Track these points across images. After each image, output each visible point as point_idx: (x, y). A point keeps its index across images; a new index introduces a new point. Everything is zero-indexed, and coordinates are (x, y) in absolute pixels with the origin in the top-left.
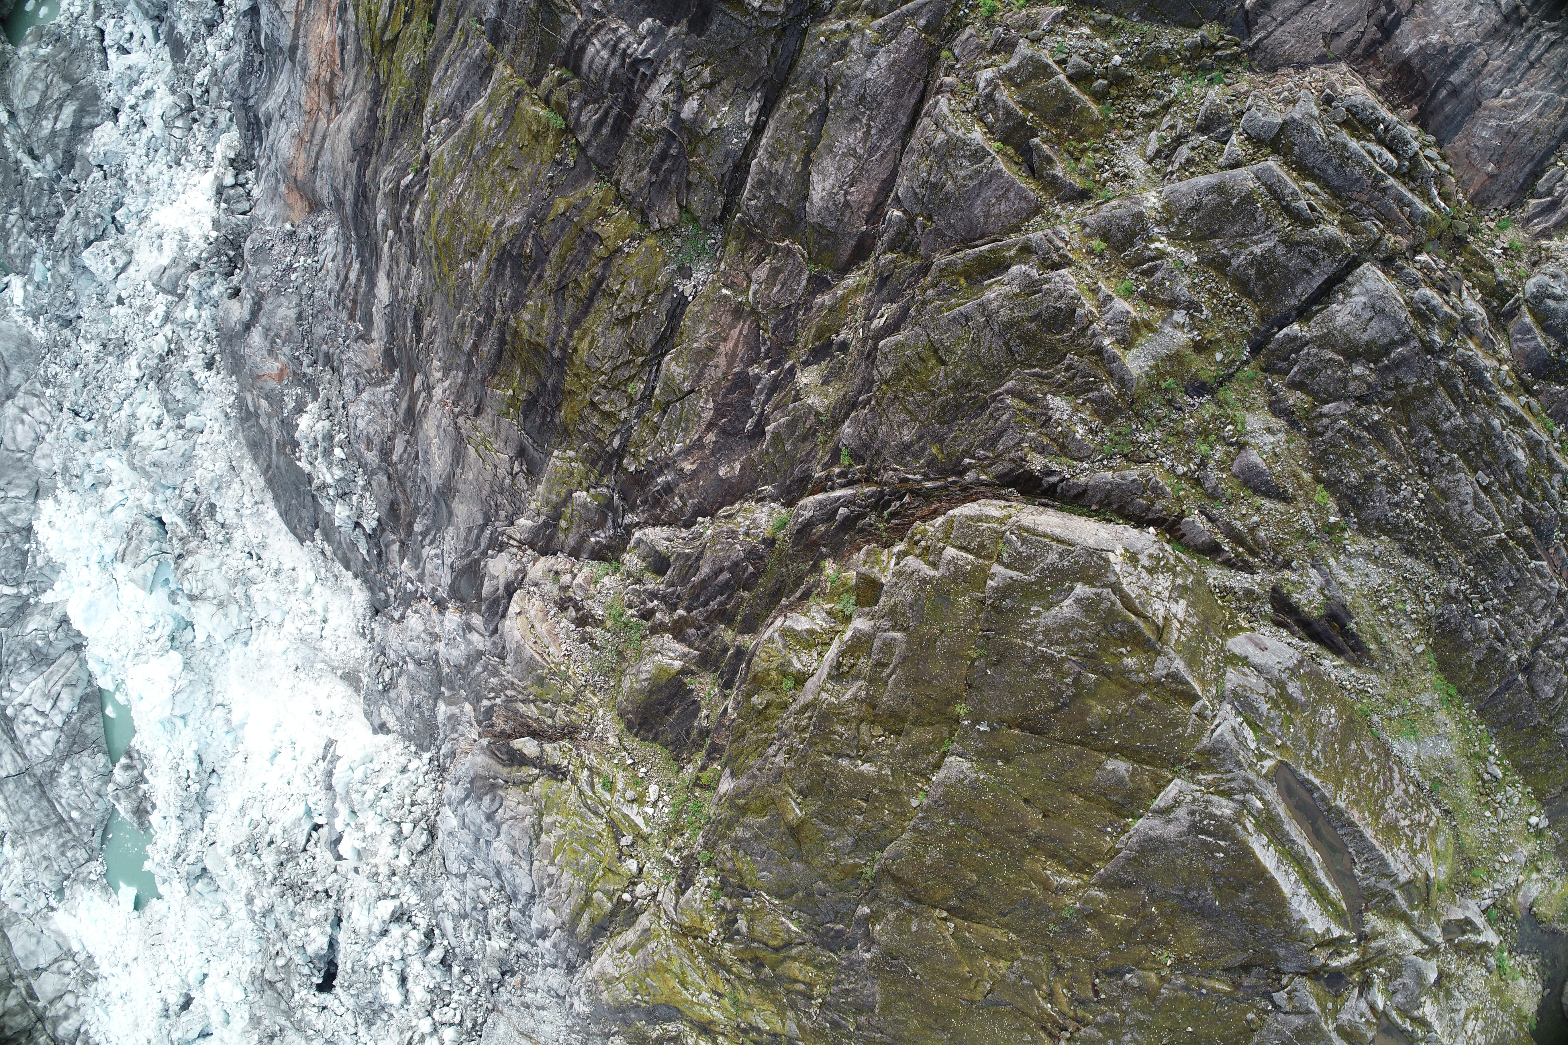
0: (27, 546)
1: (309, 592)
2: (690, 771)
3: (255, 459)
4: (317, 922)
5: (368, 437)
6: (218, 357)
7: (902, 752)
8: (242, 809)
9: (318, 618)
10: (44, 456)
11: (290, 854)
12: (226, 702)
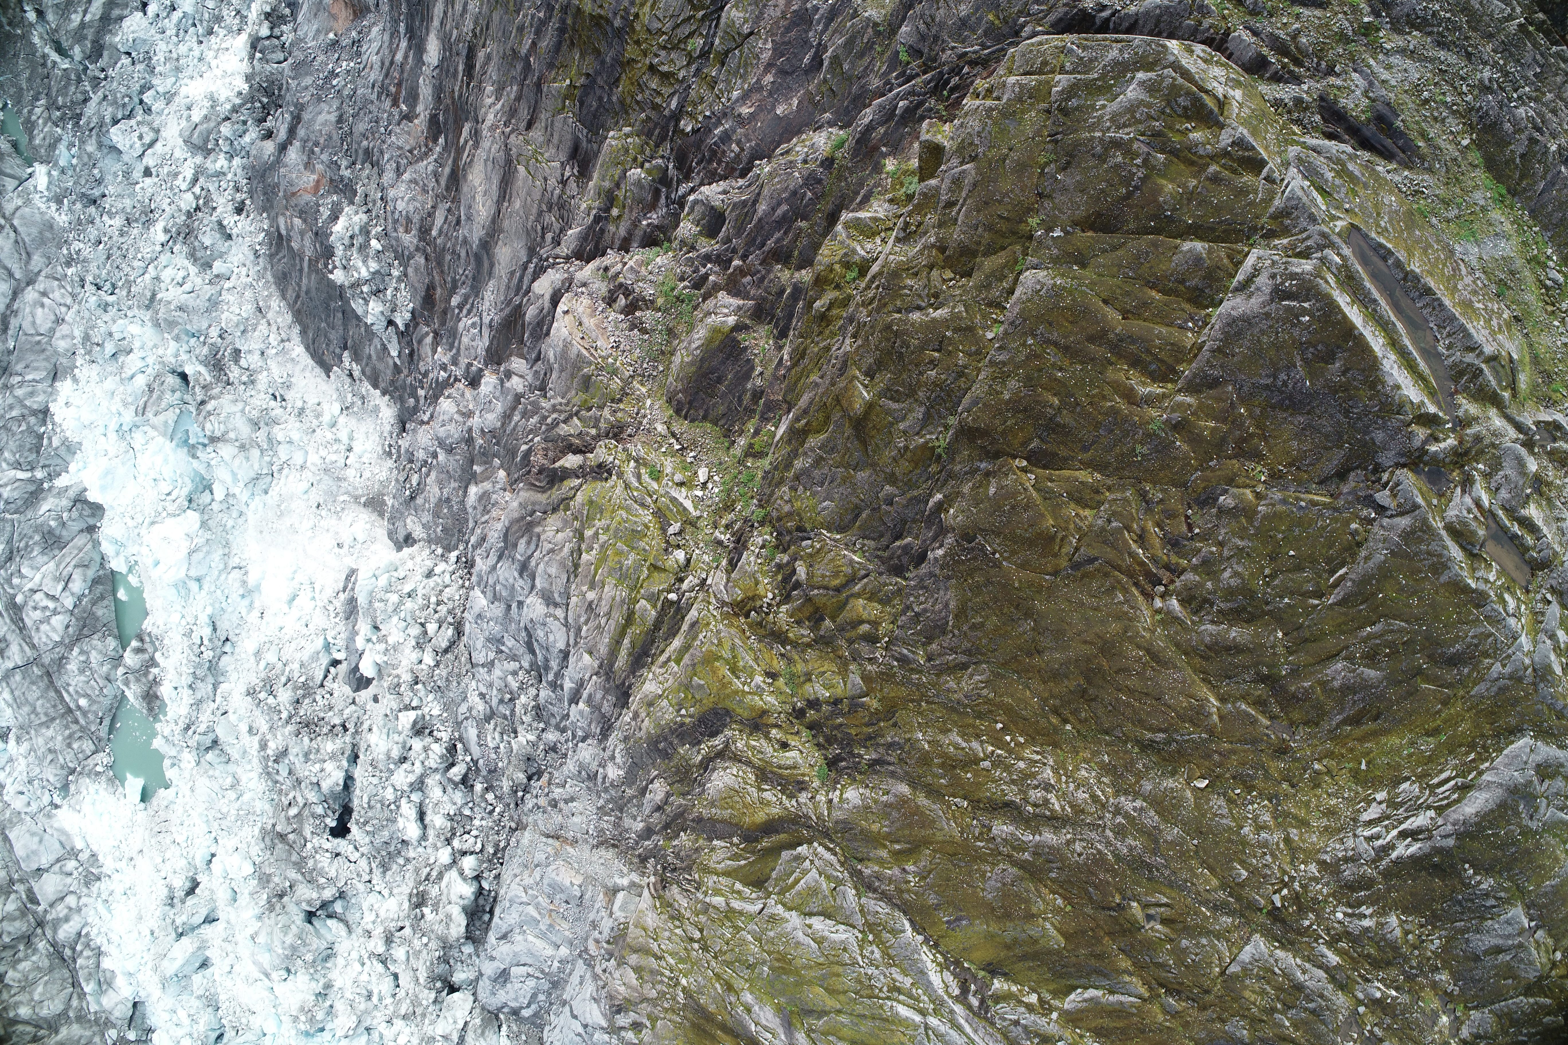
0: (43, 429)
1: (334, 425)
2: (742, 442)
3: (284, 297)
4: (333, 757)
5: (407, 217)
6: (248, 202)
7: (975, 287)
8: (258, 654)
9: (343, 448)
10: (63, 337)
11: (306, 690)
12: (243, 564)
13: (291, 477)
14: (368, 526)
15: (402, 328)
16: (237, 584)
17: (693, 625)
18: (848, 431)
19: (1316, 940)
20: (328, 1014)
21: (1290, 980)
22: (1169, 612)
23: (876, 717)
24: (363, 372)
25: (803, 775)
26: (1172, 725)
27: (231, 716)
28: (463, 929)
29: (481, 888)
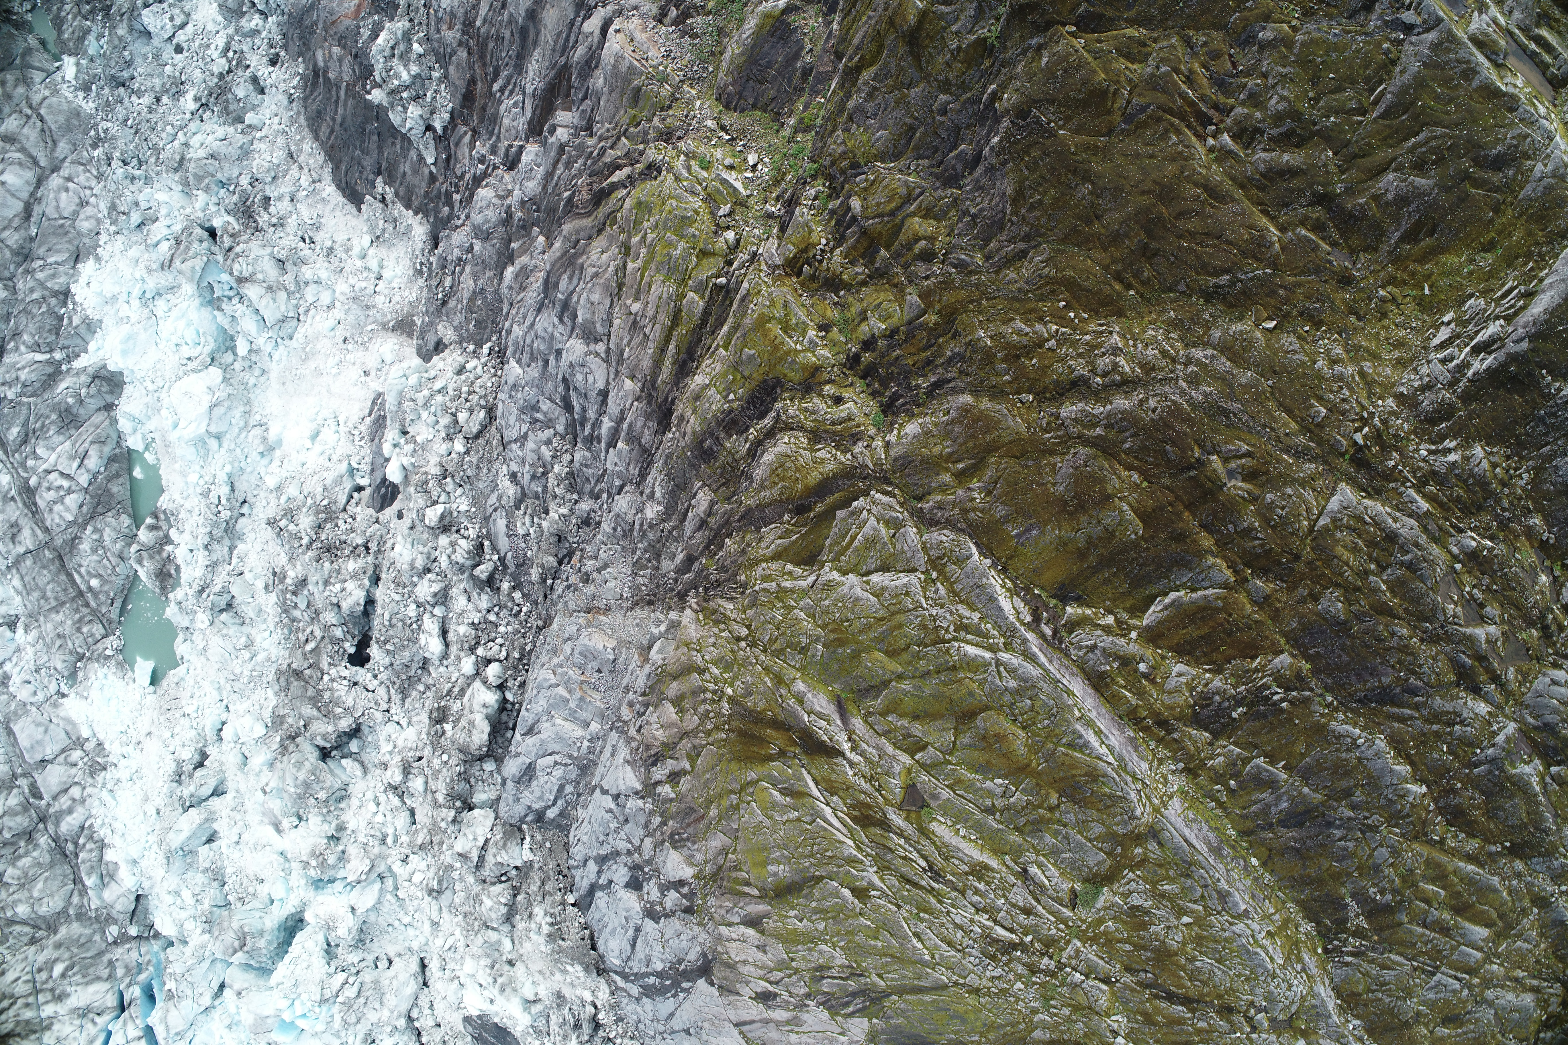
0: (63, 311)
2: (791, 121)
4: (354, 576)
10: (87, 218)
11: (329, 514)
12: (265, 420)
13: (318, 318)
14: (397, 347)
15: (440, 131)
16: (257, 441)
17: (743, 299)
18: (902, 50)
19: (1403, 484)
20: (340, 859)
21: (1382, 530)
22: (1222, 147)
23: (935, 332)
24: (397, 194)
25: (858, 426)
26: (1234, 263)
27: (248, 576)
28: (485, 737)
29: (505, 700)
